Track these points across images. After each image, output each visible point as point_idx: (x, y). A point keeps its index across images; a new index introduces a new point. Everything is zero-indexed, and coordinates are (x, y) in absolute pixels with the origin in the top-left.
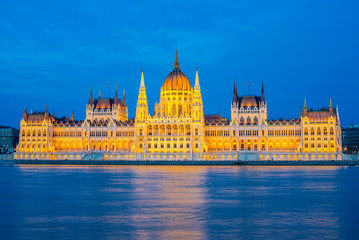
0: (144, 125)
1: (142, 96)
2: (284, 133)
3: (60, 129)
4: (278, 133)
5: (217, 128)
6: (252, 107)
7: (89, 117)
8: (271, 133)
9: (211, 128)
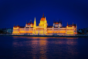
0: (35, 28)
1: (35, 22)
2: (63, 30)
3: (21, 29)
4: (62, 30)
5: (50, 29)
6: (57, 24)
7: (26, 27)
8: (61, 30)
9: (49, 29)
